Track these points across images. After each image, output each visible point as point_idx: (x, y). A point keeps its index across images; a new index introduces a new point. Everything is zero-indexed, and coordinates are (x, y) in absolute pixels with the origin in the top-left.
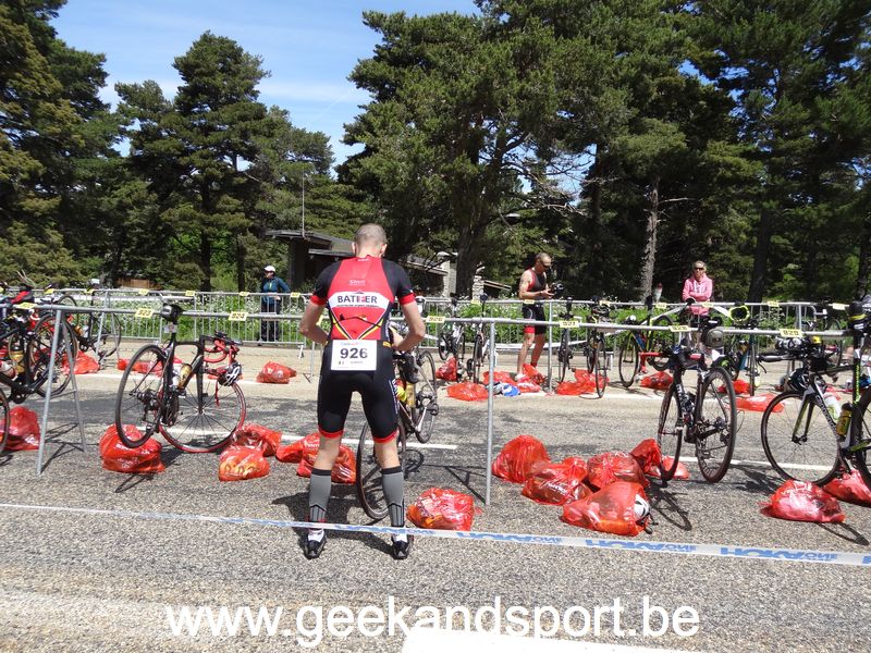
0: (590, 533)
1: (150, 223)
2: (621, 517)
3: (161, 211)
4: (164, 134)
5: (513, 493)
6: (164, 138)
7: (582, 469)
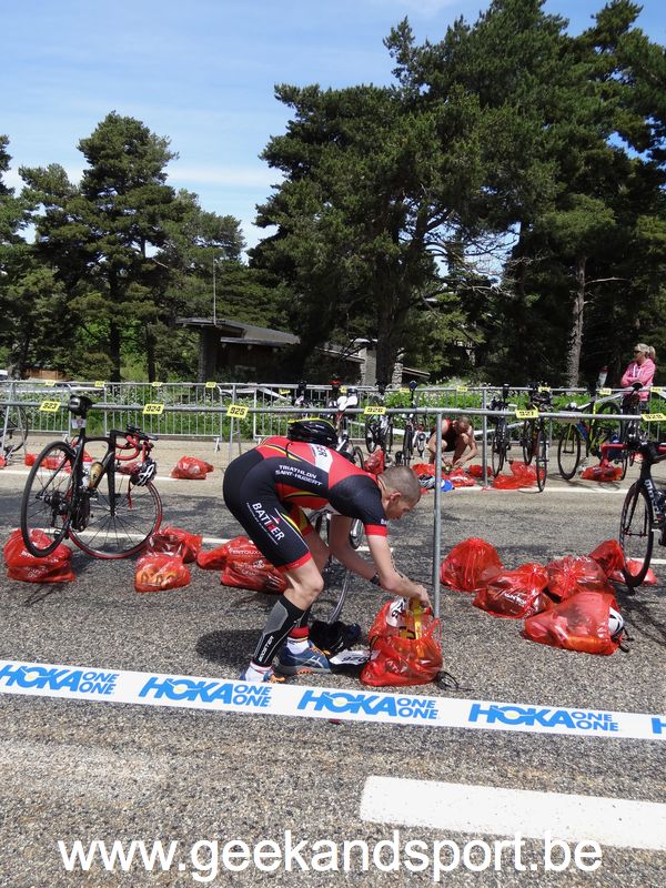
0: (558, 652)
1: (56, 312)
2: (593, 634)
3: (69, 299)
4: (70, 219)
5: (464, 604)
6: (70, 224)
7: (542, 576)
